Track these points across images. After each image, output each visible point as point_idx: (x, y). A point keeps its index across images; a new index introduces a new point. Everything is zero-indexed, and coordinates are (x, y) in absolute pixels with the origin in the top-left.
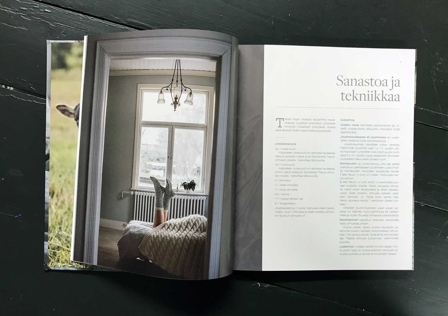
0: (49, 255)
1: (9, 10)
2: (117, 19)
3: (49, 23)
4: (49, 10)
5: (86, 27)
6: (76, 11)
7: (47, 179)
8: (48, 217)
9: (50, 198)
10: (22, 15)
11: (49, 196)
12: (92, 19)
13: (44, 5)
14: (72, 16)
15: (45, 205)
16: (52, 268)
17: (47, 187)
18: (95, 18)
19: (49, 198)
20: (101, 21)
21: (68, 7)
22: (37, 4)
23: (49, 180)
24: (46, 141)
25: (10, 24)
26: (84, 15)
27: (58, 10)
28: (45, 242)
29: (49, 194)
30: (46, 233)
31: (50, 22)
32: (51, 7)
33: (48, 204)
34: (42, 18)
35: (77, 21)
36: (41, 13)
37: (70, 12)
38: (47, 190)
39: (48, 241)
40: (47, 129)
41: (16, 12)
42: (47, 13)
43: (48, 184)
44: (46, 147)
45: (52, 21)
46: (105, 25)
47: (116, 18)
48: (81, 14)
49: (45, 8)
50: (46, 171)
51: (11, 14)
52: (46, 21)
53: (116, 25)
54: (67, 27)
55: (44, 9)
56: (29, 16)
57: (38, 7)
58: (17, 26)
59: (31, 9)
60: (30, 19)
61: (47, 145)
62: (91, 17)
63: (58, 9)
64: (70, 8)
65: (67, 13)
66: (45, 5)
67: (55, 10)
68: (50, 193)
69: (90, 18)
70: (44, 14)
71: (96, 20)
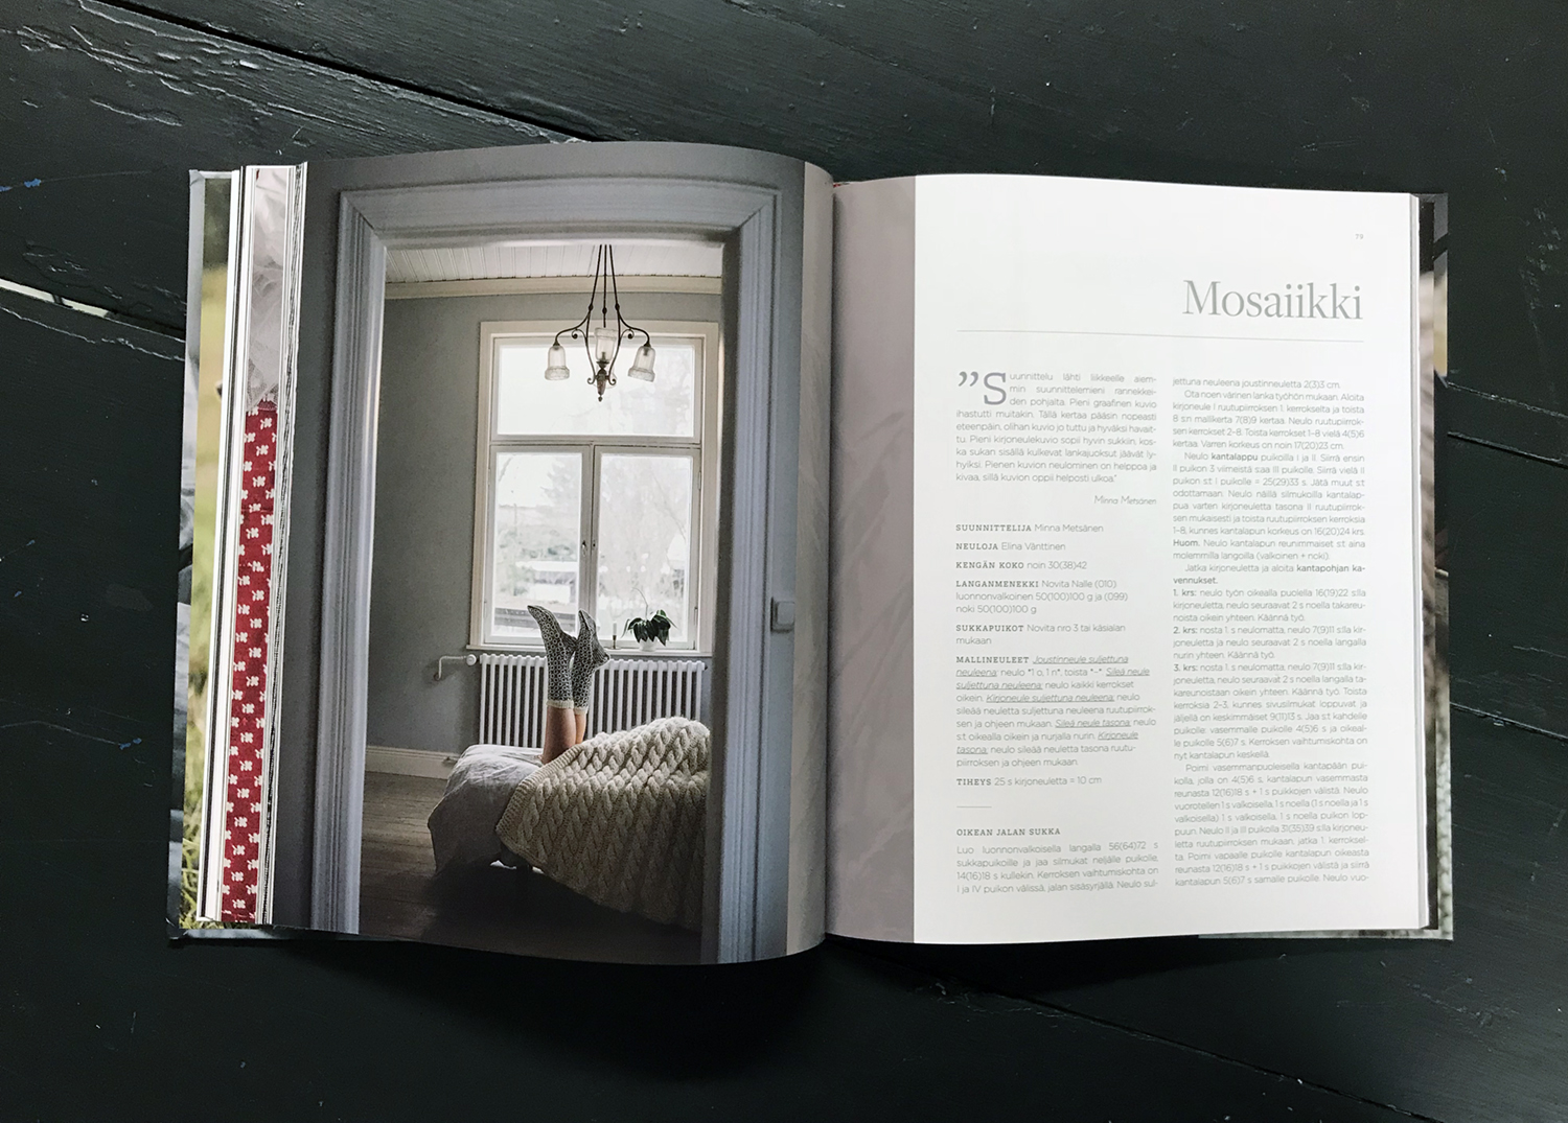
0: (184, 887)
1: (119, 59)
2: (476, 91)
3: (254, 105)
4: (253, 63)
5: (372, 119)
6: (344, 65)
7: (182, 630)
8: (184, 760)
9: (191, 693)
10: (164, 78)
11: (190, 686)
12: (395, 91)
13: (236, 46)
14: (328, 82)
15: (176, 717)
16: (195, 934)
17: (181, 658)
18: (403, 90)
19: (189, 696)
20: (421, 98)
21: (317, 55)
22: (212, 43)
23: (188, 635)
24: (182, 504)
25: (121, 108)
26: (366, 80)
27: (281, 64)
28: (172, 845)
29: (187, 680)
30: (174, 813)
31: (254, 101)
32: (260, 51)
33: (186, 714)
34: (229, 87)
35: (341, 97)
36: (227, 73)
37: (323, 70)
38: (182, 668)
39: (181, 842)
40: (187, 462)
41: (146, 66)
42: (243, 73)
43: (186, 646)
44: (181, 525)
45: (262, 99)
46: (436, 111)
47: (474, 88)
48: (359, 75)
49: (239, 56)
50: (179, 604)
51: (126, 74)
52: (241, 99)
53: (473, 112)
54: (309, 117)
55: (238, 61)
56: (188, 80)
57: (214, 52)
58: (144, 112)
59: (193, 58)
60: (190, 91)
61: (184, 516)
62: (391, 87)
63: (280, 58)
64: (322, 55)
65: (313, 72)
66: (242, 48)
67: (270, 64)
68: (192, 679)
69: (388, 88)
70: (234, 74)
71: (405, 94)
